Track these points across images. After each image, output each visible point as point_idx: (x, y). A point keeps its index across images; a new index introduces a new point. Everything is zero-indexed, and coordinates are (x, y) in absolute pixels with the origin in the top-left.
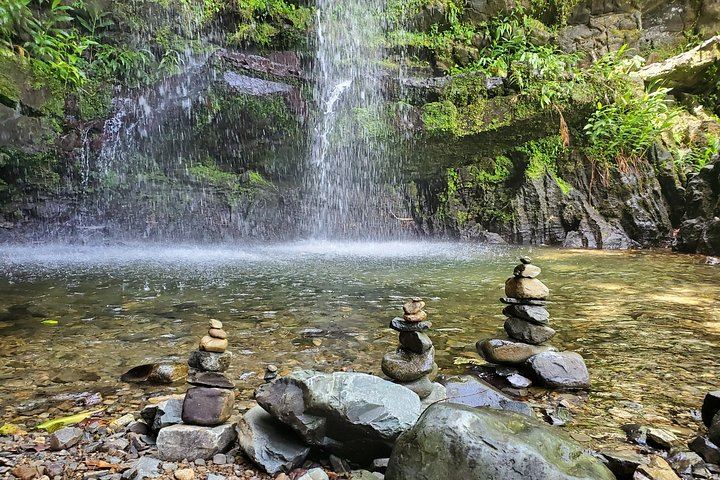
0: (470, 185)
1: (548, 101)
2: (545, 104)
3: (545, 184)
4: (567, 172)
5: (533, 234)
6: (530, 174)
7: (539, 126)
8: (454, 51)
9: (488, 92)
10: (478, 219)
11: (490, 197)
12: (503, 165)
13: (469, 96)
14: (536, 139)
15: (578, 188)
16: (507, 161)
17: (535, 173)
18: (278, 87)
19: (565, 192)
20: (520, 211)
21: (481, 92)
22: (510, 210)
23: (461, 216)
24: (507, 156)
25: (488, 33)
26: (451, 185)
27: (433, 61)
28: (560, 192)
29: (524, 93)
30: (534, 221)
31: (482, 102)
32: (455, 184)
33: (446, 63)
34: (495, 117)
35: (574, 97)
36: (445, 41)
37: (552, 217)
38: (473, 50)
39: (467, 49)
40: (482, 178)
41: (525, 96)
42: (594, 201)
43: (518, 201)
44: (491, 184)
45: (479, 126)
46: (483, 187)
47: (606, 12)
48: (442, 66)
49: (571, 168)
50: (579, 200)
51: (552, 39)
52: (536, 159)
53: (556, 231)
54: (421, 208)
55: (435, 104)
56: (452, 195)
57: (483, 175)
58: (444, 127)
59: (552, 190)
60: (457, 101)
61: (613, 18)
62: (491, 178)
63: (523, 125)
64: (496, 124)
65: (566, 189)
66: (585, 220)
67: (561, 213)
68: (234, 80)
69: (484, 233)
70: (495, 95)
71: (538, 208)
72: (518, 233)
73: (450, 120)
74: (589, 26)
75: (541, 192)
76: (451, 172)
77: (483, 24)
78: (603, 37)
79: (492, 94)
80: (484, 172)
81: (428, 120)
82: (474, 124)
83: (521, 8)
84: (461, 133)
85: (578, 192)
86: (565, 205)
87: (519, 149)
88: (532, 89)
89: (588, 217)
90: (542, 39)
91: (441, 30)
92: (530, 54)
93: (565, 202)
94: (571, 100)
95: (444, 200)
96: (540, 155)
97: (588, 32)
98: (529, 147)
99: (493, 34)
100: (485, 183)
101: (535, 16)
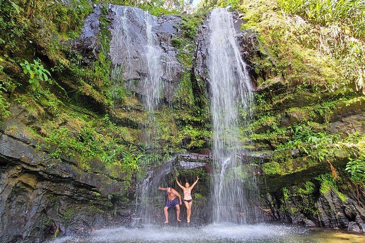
0: (295, 195)
1: (323, 158)
2: (322, 160)
3: (332, 196)
4: (343, 190)
5: (330, 222)
6: (322, 191)
7: (322, 168)
8: (278, 139)
9: (293, 156)
10: (302, 212)
11: (306, 201)
12: (310, 186)
13: (284, 159)
14: (324, 174)
15: (351, 198)
16: (311, 184)
17: (325, 190)
18: (200, 164)
19: (343, 200)
20: (320, 210)
21: (289, 157)
22: (315, 209)
23: (293, 210)
24: (311, 181)
25: (292, 130)
26: (286, 195)
27: (270, 144)
28: (341, 200)
29: (309, 156)
30: (329, 215)
31: (291, 161)
32: (288, 194)
33: (276, 144)
34: (298, 166)
35: (336, 155)
36: (274, 136)
37: (339, 213)
38: (287, 138)
39: (284, 137)
40: (300, 192)
41: (311, 157)
42: (363, 205)
43: (318, 204)
44: (305, 195)
45: (291, 170)
46: (302, 196)
47: (350, 115)
48: (274, 145)
49: (345, 187)
50: (353, 204)
51: (324, 129)
52: (324, 183)
53: (344, 220)
54: (274, 205)
55: (268, 164)
56: (287, 200)
57: (300, 190)
58: (274, 172)
59: (336, 199)
60: (279, 161)
61: (355, 117)
62: (305, 192)
63: (314, 168)
64: (299, 169)
65: (344, 198)
66: (358, 216)
67: (344, 211)
68: (183, 164)
69: (304, 219)
70: (296, 157)
71: (330, 208)
72: (321, 221)
73: (277, 169)
74: (342, 122)
75: (330, 200)
76: (285, 189)
77: (290, 127)
78: (350, 125)
79: (295, 157)
80: (301, 189)
81: (266, 170)
82: (289, 170)
83: (306, 119)
84: (284, 174)
85: (352, 200)
86: (345, 207)
87: (316, 178)
88: (314, 153)
89: (360, 214)
90: (319, 129)
91: (271, 132)
92: (313, 137)
93: (344, 205)
94: (335, 157)
95: (283, 202)
96: (327, 181)
97: (342, 124)
98: (321, 177)
99: (295, 131)
100: (302, 194)
101: (313, 121)
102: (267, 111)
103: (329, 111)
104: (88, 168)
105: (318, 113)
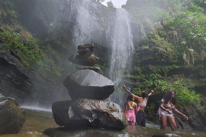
2: (163, 91)
8: (140, 79)
11: (150, 113)
13: (144, 88)
16: (154, 104)
21: (147, 87)
22: (156, 116)
25: (148, 76)
27: (136, 81)
29: (157, 88)
31: (147, 89)
33: (139, 81)
36: (138, 77)
38: (145, 79)
39: (143, 79)
40: (148, 108)
42: (179, 116)
44: (150, 109)
47: (175, 74)
55: (136, 88)
58: (138, 94)
60: (141, 88)
61: (177, 75)
63: (158, 95)
66: (177, 121)
70: (150, 88)
72: (158, 123)
73: (139, 92)
74: (172, 76)
77: (147, 74)
78: (175, 79)
80: (148, 106)
81: (134, 92)
83: (155, 72)
87: (157, 101)
90: (161, 78)
91: (138, 75)
97: (172, 78)
99: (149, 77)
100: (149, 109)
101: (159, 74)
102: (138, 63)
103: (167, 70)
104: (28, 64)
105: (162, 70)
